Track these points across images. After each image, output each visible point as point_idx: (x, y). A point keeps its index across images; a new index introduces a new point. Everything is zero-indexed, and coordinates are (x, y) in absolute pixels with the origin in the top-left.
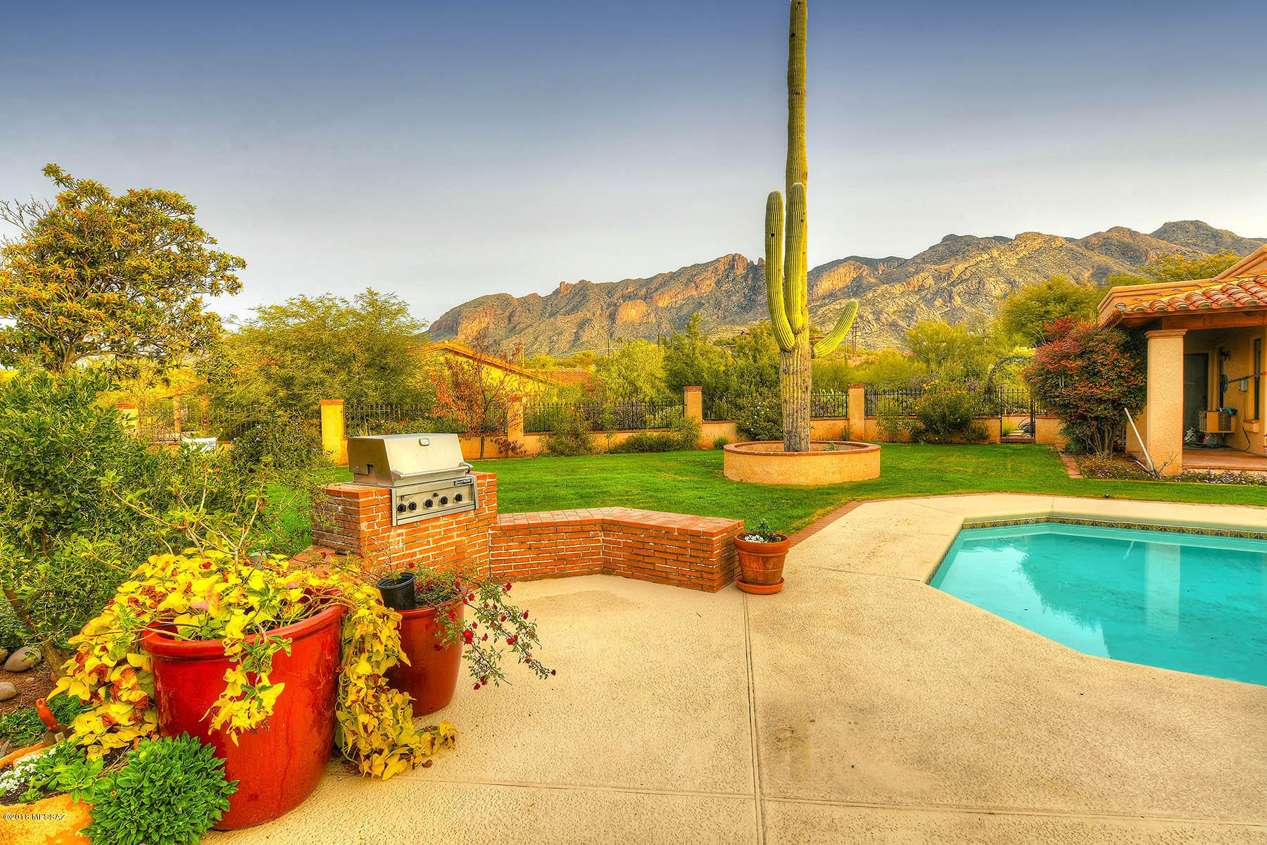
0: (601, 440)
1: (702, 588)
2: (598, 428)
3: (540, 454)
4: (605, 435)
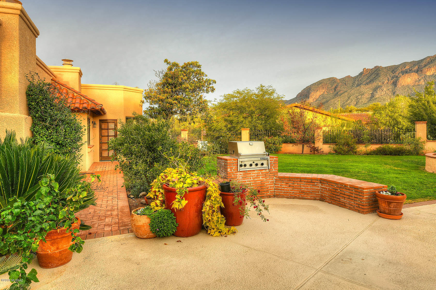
0: (362, 148)
1: (359, 212)
2: (360, 142)
3: (330, 153)
4: (364, 146)
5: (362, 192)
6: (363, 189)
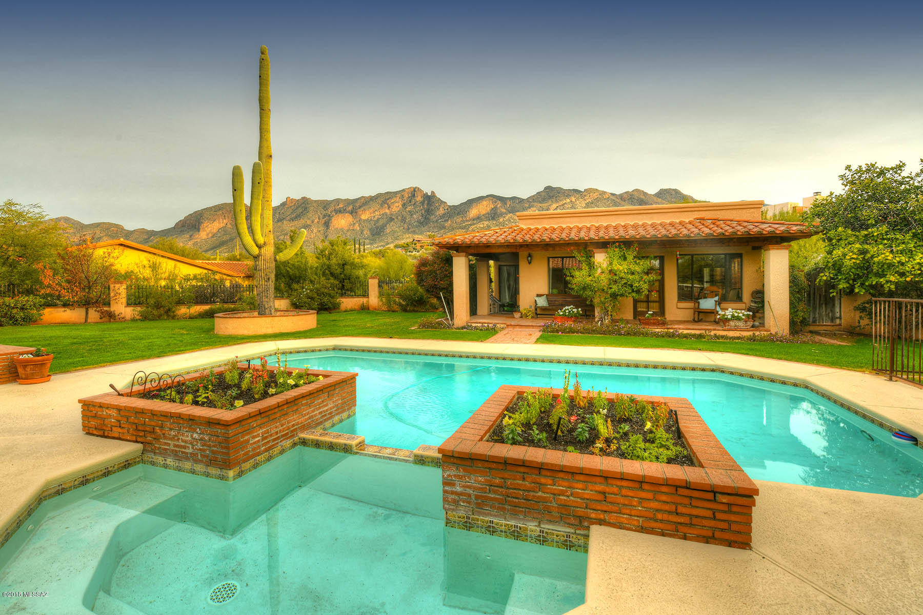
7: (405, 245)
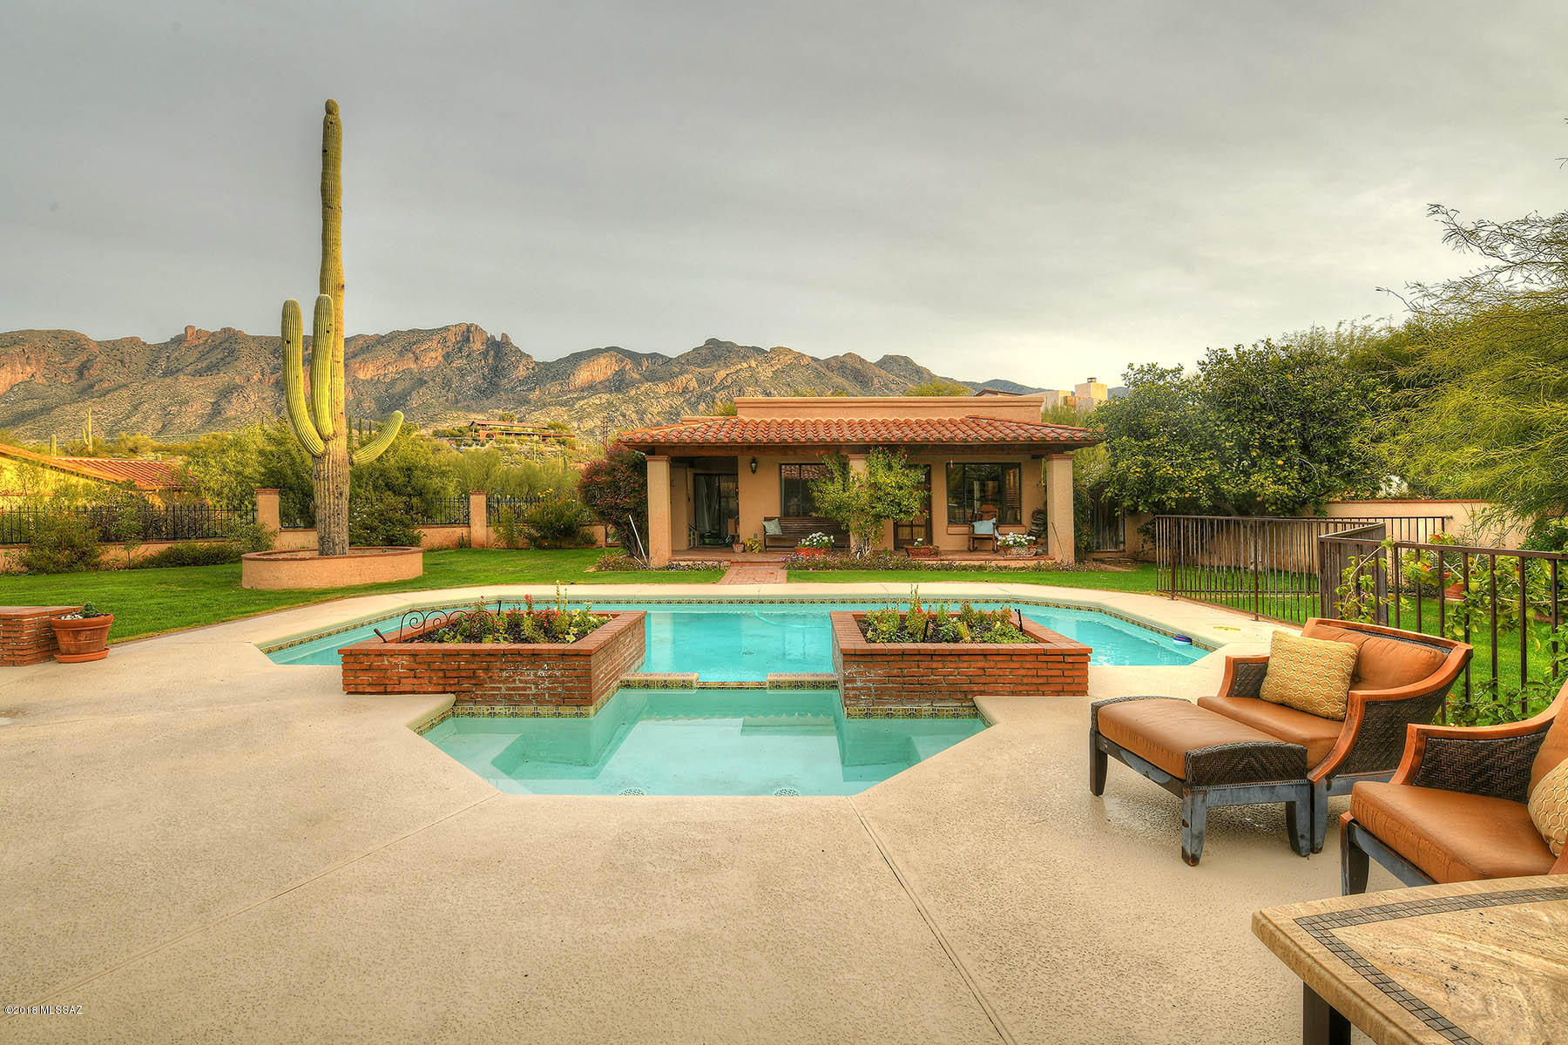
3: (6, 573)
4: (123, 546)
5: (21, 624)
6: (22, 617)
7: (455, 432)
